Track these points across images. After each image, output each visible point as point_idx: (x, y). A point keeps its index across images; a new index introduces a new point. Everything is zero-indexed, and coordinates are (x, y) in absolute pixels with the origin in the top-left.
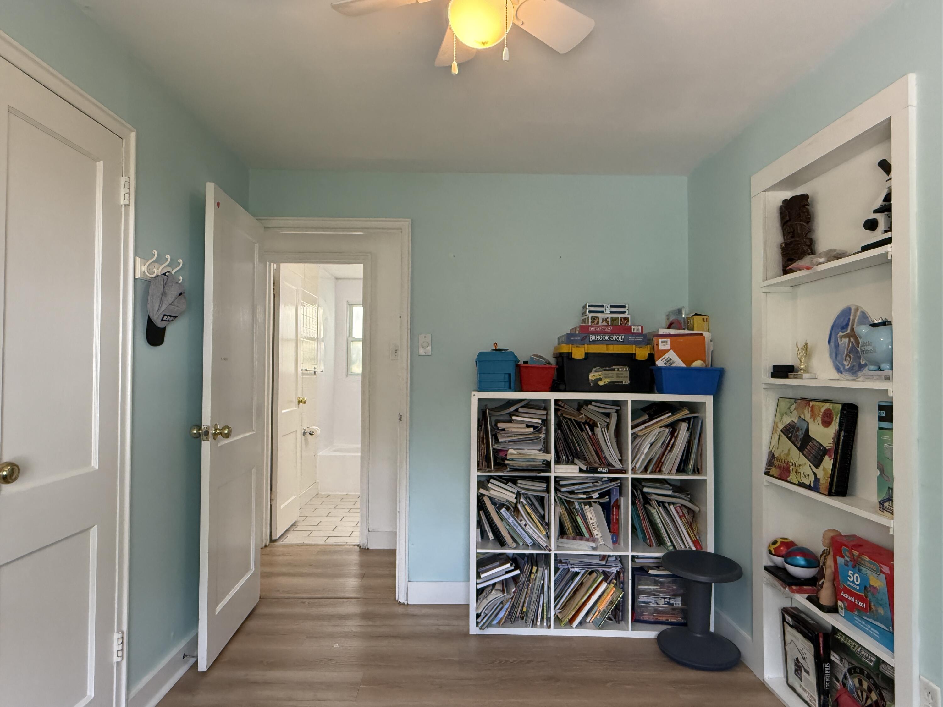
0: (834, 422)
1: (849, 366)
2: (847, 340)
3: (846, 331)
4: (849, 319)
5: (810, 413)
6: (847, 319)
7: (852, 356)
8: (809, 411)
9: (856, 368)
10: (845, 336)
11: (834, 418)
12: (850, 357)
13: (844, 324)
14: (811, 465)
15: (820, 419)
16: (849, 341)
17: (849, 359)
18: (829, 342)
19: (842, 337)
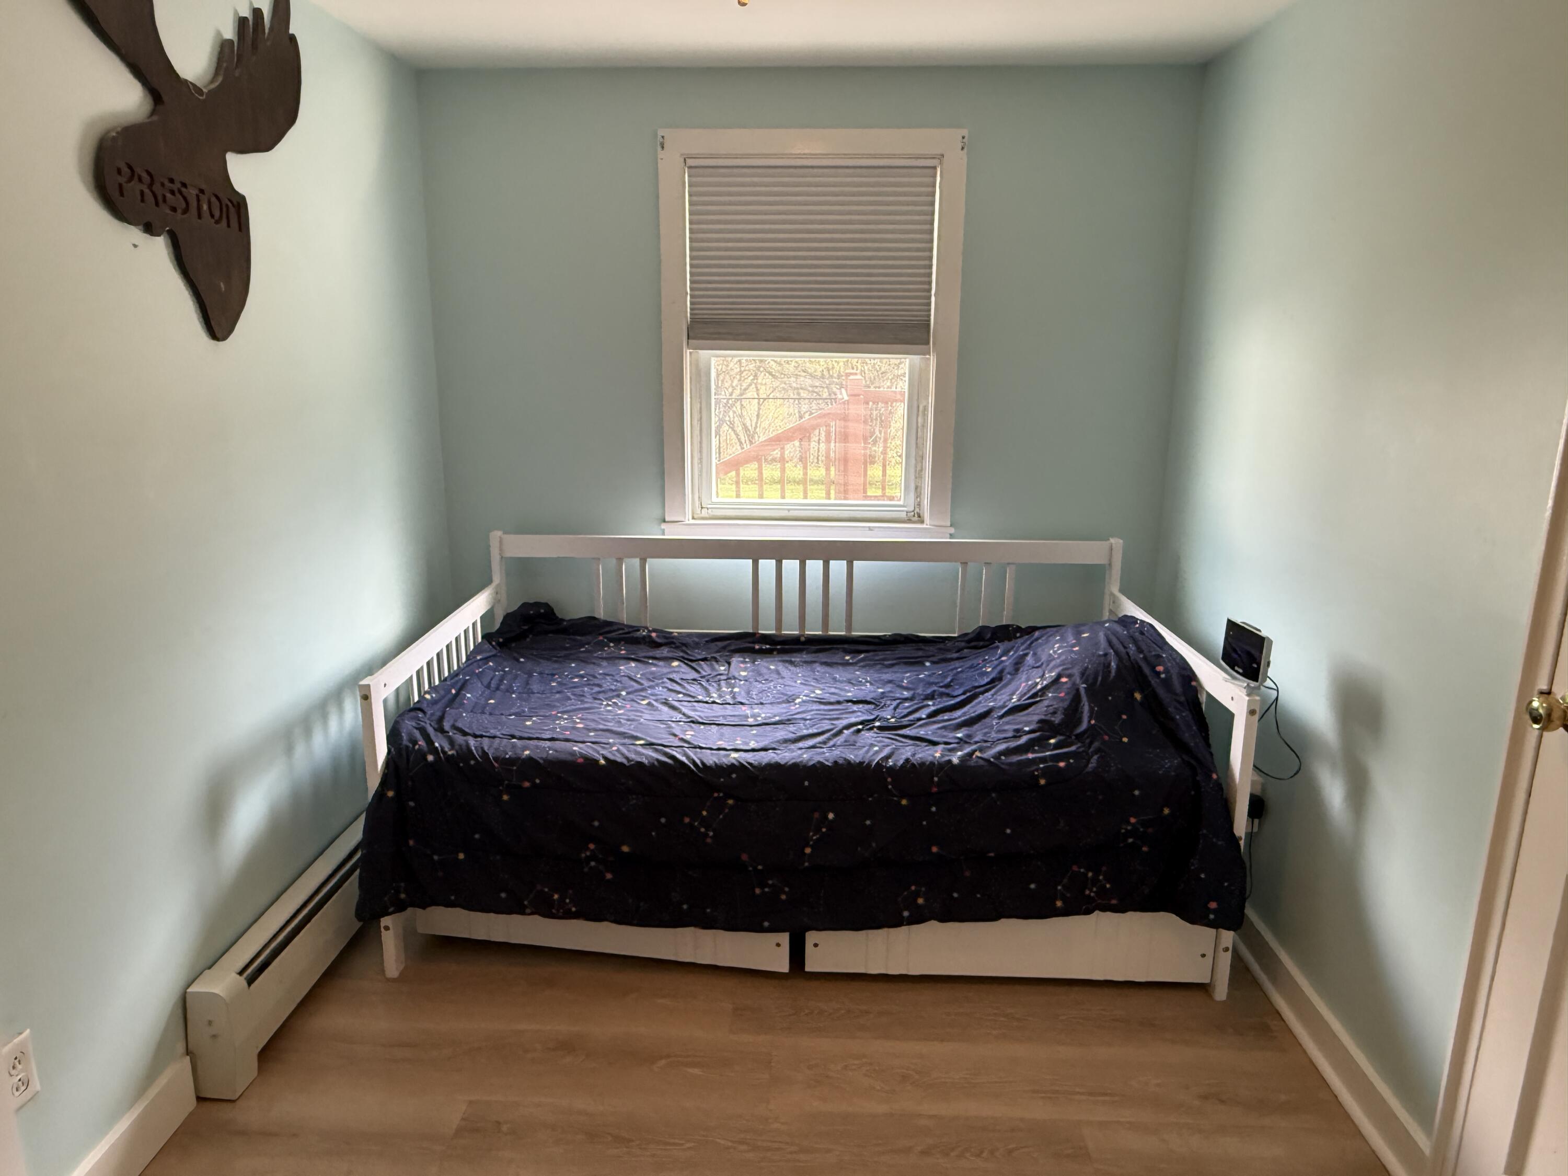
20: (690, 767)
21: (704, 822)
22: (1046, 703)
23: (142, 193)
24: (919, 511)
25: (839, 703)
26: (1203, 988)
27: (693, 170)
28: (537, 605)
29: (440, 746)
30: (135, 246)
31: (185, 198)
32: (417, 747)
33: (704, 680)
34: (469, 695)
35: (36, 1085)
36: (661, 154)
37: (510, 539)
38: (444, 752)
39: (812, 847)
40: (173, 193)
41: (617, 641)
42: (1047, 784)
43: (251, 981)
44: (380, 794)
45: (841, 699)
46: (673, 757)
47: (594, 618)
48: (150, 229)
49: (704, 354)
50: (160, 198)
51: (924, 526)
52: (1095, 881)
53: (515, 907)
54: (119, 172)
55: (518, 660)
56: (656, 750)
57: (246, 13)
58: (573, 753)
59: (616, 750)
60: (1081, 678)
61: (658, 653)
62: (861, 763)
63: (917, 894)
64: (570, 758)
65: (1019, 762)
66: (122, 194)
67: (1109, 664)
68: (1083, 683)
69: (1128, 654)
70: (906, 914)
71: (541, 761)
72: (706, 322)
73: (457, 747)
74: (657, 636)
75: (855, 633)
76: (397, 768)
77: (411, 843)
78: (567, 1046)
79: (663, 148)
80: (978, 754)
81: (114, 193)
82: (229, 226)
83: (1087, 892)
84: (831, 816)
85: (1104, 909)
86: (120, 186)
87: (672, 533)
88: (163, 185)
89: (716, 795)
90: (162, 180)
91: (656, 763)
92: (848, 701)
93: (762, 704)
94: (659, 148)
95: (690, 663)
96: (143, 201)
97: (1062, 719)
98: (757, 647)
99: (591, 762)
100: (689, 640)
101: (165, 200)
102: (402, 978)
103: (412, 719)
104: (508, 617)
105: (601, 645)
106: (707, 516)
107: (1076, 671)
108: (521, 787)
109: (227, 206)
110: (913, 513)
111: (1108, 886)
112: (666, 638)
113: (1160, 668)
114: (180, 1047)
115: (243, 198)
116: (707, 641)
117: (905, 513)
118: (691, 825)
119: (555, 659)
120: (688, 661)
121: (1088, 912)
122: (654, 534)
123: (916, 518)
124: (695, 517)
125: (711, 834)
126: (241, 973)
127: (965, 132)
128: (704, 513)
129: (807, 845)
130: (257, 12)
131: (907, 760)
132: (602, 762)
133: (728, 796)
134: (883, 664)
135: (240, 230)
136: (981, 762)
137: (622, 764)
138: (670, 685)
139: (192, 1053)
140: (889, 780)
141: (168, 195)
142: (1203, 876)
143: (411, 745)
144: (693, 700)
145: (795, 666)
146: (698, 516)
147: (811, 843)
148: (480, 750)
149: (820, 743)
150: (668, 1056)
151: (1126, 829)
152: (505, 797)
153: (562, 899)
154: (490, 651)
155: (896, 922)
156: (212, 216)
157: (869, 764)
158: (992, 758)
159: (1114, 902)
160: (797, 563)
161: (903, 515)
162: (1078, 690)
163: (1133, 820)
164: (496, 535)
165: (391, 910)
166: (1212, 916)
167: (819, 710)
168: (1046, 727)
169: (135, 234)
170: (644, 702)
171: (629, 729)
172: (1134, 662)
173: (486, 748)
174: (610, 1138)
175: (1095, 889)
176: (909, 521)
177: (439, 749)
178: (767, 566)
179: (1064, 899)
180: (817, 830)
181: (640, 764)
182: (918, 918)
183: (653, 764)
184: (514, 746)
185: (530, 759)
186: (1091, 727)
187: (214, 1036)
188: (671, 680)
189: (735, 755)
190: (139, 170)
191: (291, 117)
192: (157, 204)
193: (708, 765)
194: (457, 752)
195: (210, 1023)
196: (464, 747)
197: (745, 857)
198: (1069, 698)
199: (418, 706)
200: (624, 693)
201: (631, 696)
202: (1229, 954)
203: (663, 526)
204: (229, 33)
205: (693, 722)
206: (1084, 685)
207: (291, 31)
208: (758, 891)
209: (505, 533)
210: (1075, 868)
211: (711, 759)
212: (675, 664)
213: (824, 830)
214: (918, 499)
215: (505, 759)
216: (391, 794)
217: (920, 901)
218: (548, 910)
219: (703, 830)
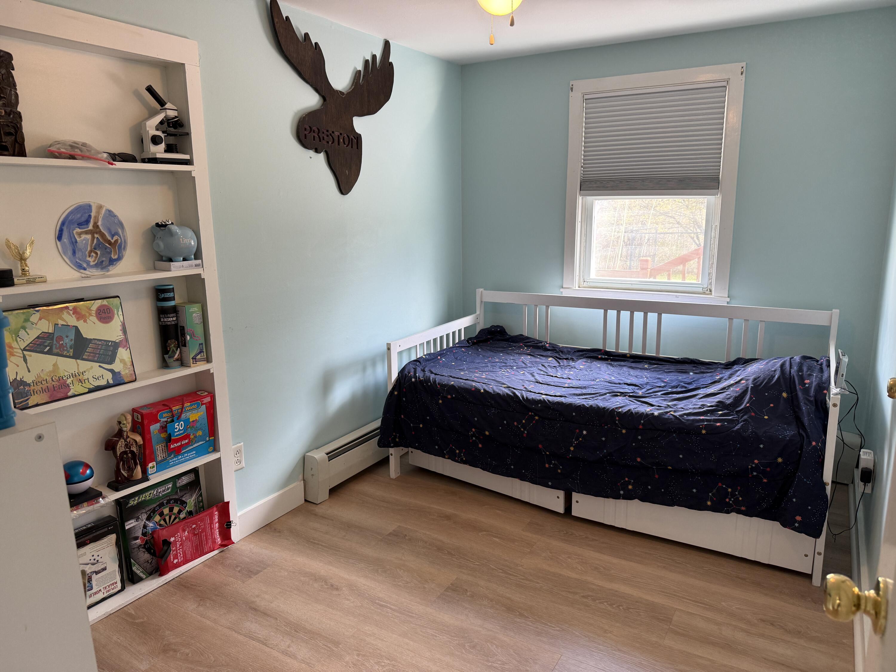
0: (116, 316)
1: (96, 262)
2: (89, 237)
3: (88, 228)
4: (90, 216)
5: (73, 316)
6: (87, 215)
7: (99, 252)
8: (72, 314)
9: (106, 263)
10: (86, 233)
11: (116, 312)
12: (96, 254)
13: (83, 219)
14: (101, 365)
15: (95, 318)
16: (93, 238)
17: (94, 255)
18: (59, 237)
19: (80, 234)
20: (520, 398)
21: (524, 426)
22: (727, 393)
23: (314, 137)
24: (710, 288)
25: (620, 384)
26: (809, 577)
27: (587, 101)
28: (498, 326)
29: (419, 376)
30: (311, 158)
31: (333, 137)
32: (409, 375)
33: (560, 367)
34: (444, 360)
35: (243, 464)
36: (571, 94)
37: (486, 293)
38: (419, 378)
39: (574, 447)
40: (328, 136)
41: (528, 347)
42: (707, 433)
43: (330, 459)
44: (392, 392)
45: (622, 382)
46: (514, 393)
47: (522, 335)
48: (317, 151)
49: (590, 198)
50: (322, 139)
51: (712, 296)
52: (733, 495)
53: (440, 454)
54: (305, 129)
55: (478, 350)
56: (510, 390)
57: (369, 58)
58: (472, 386)
59: (492, 387)
60: (753, 381)
61: (545, 353)
62: (604, 408)
63: (629, 483)
64: (470, 387)
65: (693, 420)
66: (306, 138)
67: (774, 376)
68: (752, 384)
69: (790, 371)
70: (622, 492)
71: (457, 387)
72: (590, 181)
73: (425, 377)
74: (549, 346)
75: (661, 355)
76: (400, 383)
77: (402, 416)
78: (448, 517)
79: (572, 91)
80: (672, 413)
81: (302, 138)
82: (352, 147)
83: (727, 500)
84: (585, 432)
85: (739, 512)
86: (305, 135)
87: (566, 293)
88: (323, 133)
89: (530, 413)
90: (324, 131)
91: (506, 395)
92: (625, 384)
93: (580, 380)
94: (571, 91)
95: (558, 360)
96: (314, 140)
97: (732, 402)
98: (600, 356)
99: (477, 390)
100: (565, 350)
101: (323, 139)
102: (397, 479)
103: (414, 364)
104: (482, 331)
105: (520, 347)
106: (587, 286)
107: (752, 378)
108: (447, 397)
109: (352, 139)
110: (706, 289)
111: (740, 499)
112: (553, 347)
113: (807, 381)
114: (301, 477)
115: (360, 135)
116: (574, 351)
117: (702, 288)
118: (517, 426)
119: (495, 351)
120: (557, 359)
121: (728, 512)
122: (557, 293)
123: (708, 292)
124: (580, 287)
125: (526, 432)
126: (327, 454)
127: (744, 64)
128: (585, 284)
129: (572, 446)
130: (374, 57)
131: (629, 410)
132: (482, 391)
133: (536, 415)
134: (664, 371)
135: (358, 148)
136: (671, 416)
137: (491, 393)
138: (541, 367)
139: (305, 480)
140: (617, 418)
141: (325, 137)
142: (794, 500)
143: (407, 374)
144: (546, 374)
145: (613, 367)
146: (583, 285)
147: (574, 445)
148: (434, 379)
149: (590, 397)
150: (488, 531)
151: (752, 466)
152: (440, 401)
153: (460, 453)
154: (466, 344)
155: (617, 497)
156: (345, 144)
157: (608, 409)
158: (679, 416)
159: (743, 508)
160: (628, 313)
161: (700, 290)
162: (748, 388)
163: (756, 461)
164: (479, 291)
165: (392, 445)
166: (797, 525)
167: (606, 385)
168: (721, 405)
169: (311, 153)
170: (522, 372)
171: (505, 381)
172: (792, 376)
173: (436, 380)
174: (447, 552)
175: (732, 499)
176: (704, 293)
177: (418, 376)
178: (612, 314)
179: (712, 501)
180: (577, 439)
181: (498, 394)
182: (628, 497)
183: (504, 395)
184: (449, 380)
185: (453, 385)
186: (746, 408)
187: (312, 475)
188: (543, 365)
189: (544, 396)
190: (314, 128)
191: (387, 97)
192: (320, 141)
193: (529, 398)
194: (424, 379)
195: (312, 469)
196: (428, 377)
197: (540, 446)
198: (741, 391)
199: (418, 360)
200: (515, 368)
201: (517, 369)
202: (822, 556)
203: (562, 290)
204: (360, 67)
205: (537, 382)
206: (752, 385)
207: (390, 61)
208: (547, 466)
209: (484, 290)
210: (720, 484)
211: (531, 396)
212: (551, 359)
213: (581, 439)
214: (711, 281)
215: (442, 384)
216: (396, 393)
217: (630, 487)
218: (453, 457)
219: (522, 430)
